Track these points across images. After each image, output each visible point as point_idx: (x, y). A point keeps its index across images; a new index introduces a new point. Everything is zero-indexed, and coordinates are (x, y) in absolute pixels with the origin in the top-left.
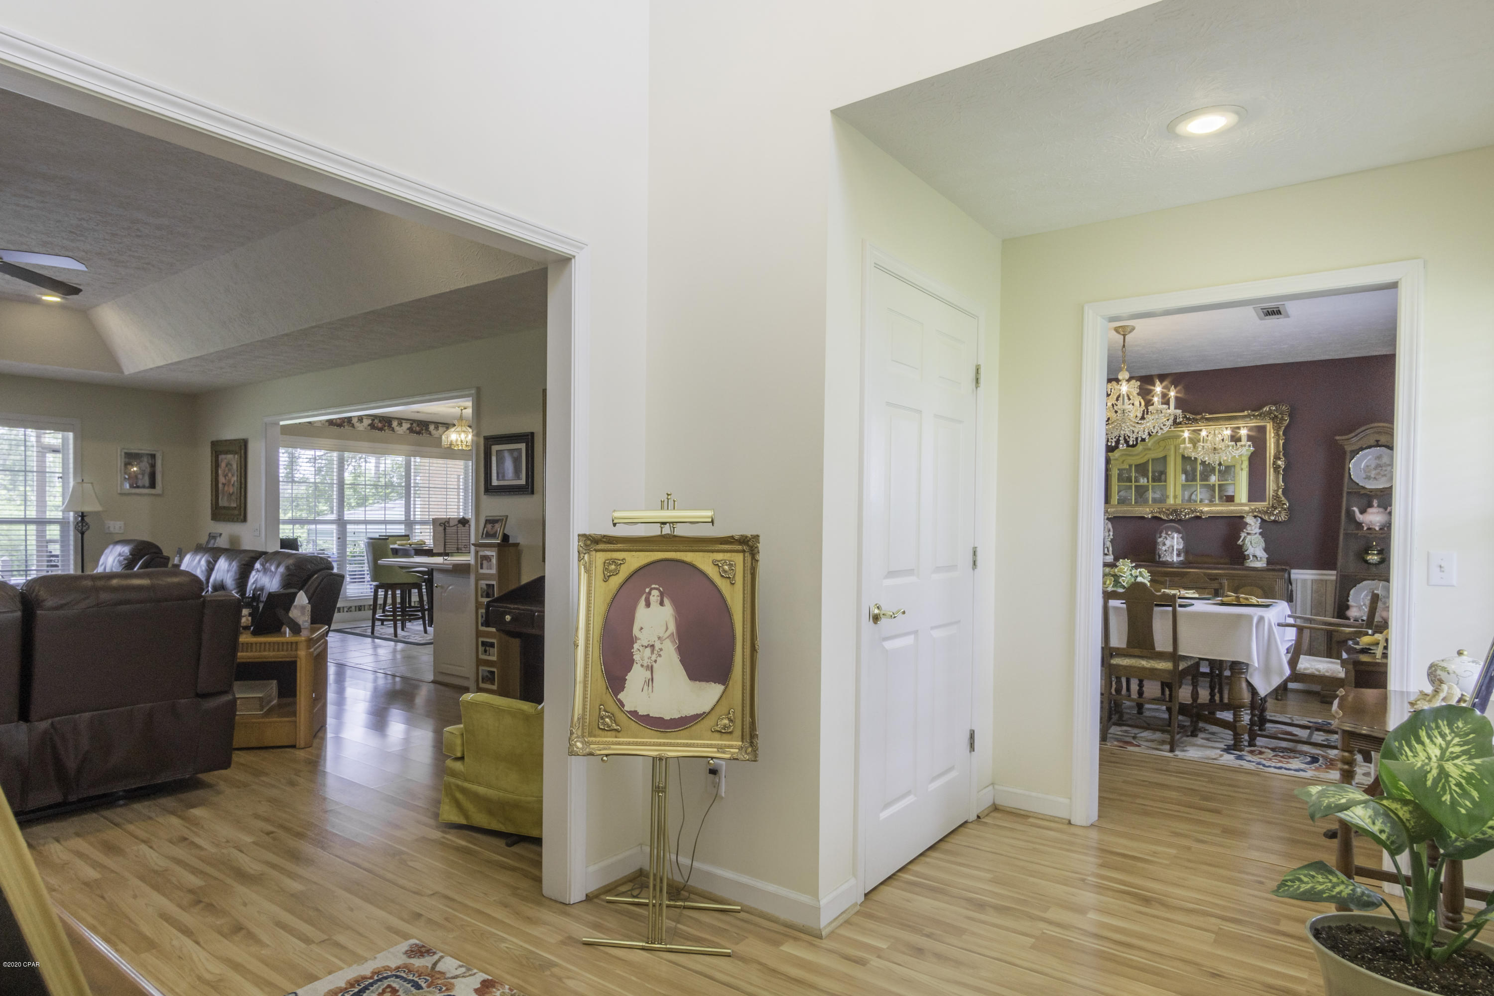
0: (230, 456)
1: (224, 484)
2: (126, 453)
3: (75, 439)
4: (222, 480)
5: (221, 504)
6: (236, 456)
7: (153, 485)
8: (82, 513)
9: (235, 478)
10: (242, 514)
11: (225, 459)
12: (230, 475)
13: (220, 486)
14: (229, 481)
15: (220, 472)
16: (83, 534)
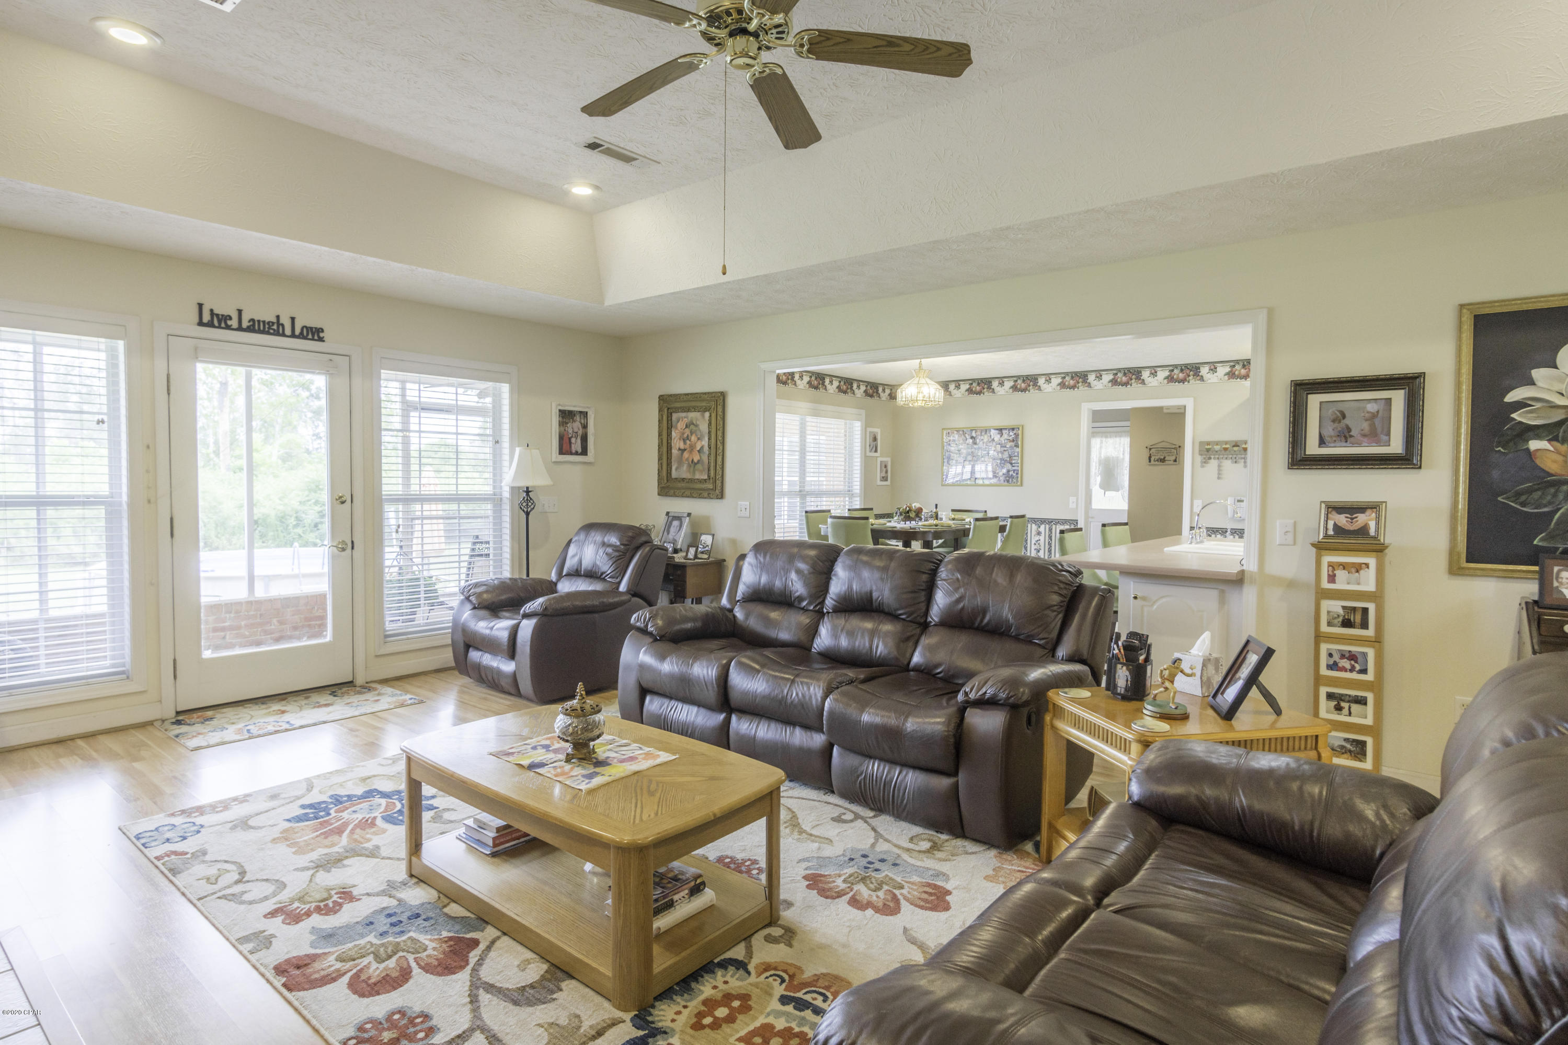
0: (693, 415)
1: (682, 451)
2: (560, 411)
3: (512, 391)
4: (677, 444)
5: (674, 474)
6: (707, 414)
7: (584, 452)
8: (527, 488)
9: (705, 442)
10: (719, 488)
11: (681, 420)
12: (693, 438)
13: (675, 452)
14: (692, 447)
15: (673, 433)
16: (528, 514)
